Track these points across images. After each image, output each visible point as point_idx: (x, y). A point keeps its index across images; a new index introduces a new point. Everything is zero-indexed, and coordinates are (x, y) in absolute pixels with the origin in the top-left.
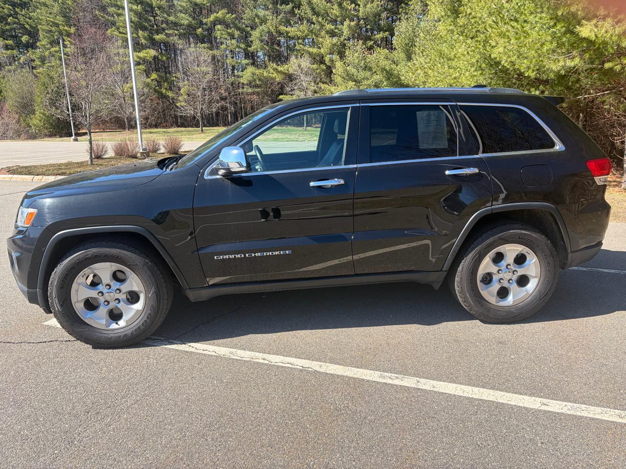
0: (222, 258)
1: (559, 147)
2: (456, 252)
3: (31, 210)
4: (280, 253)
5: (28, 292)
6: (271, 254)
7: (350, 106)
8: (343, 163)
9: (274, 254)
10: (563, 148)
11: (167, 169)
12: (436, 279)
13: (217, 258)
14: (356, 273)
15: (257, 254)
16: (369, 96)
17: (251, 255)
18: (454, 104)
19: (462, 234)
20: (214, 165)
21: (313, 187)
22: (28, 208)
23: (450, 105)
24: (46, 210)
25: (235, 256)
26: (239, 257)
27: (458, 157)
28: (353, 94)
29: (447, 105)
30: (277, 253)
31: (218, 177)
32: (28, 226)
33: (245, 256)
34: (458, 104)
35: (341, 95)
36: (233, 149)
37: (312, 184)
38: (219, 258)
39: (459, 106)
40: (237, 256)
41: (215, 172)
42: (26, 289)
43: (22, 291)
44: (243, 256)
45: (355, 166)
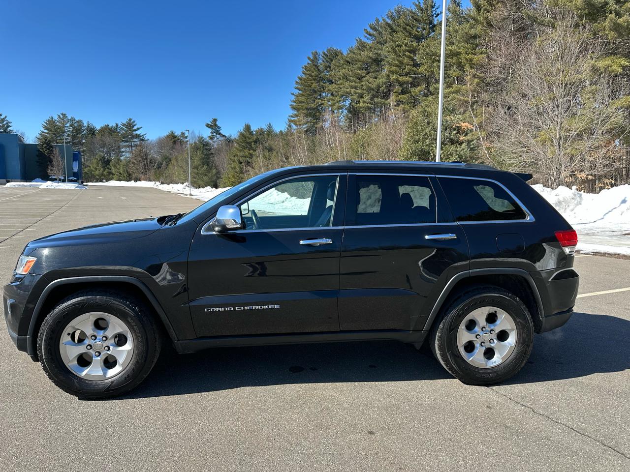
0: (212, 311)
1: (529, 218)
2: (437, 312)
3: (31, 258)
4: (268, 307)
5: (18, 340)
6: (259, 308)
7: (339, 174)
8: (331, 224)
9: (263, 308)
10: (534, 220)
11: (166, 225)
12: (416, 339)
13: (207, 310)
14: (341, 329)
15: (246, 308)
16: (355, 167)
17: (241, 308)
18: (434, 176)
19: (442, 295)
20: (211, 223)
21: (302, 245)
22: (28, 256)
23: (429, 177)
24: (44, 259)
25: (225, 309)
26: (229, 309)
27: (437, 224)
28: (341, 164)
29: (427, 177)
30: (266, 307)
31: (214, 233)
32: (26, 273)
33: (234, 309)
34: (437, 176)
35: (331, 164)
36: (230, 208)
37: (302, 242)
38: (209, 311)
39: (438, 177)
40: (226, 309)
41: (211, 228)
42: (16, 335)
43: (12, 337)
44: (232, 309)
45: (342, 227)
